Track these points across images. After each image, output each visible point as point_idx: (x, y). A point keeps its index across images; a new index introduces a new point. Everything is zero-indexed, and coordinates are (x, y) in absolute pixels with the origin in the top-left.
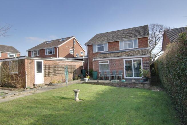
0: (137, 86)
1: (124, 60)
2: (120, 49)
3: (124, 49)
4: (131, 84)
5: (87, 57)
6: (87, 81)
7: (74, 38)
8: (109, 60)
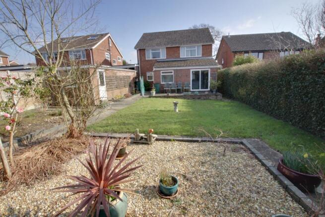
0: (211, 98)
1: (191, 71)
2: (181, 57)
3: (185, 57)
4: (205, 96)
5: (138, 65)
6: (154, 95)
7: (109, 36)
8: (174, 70)
